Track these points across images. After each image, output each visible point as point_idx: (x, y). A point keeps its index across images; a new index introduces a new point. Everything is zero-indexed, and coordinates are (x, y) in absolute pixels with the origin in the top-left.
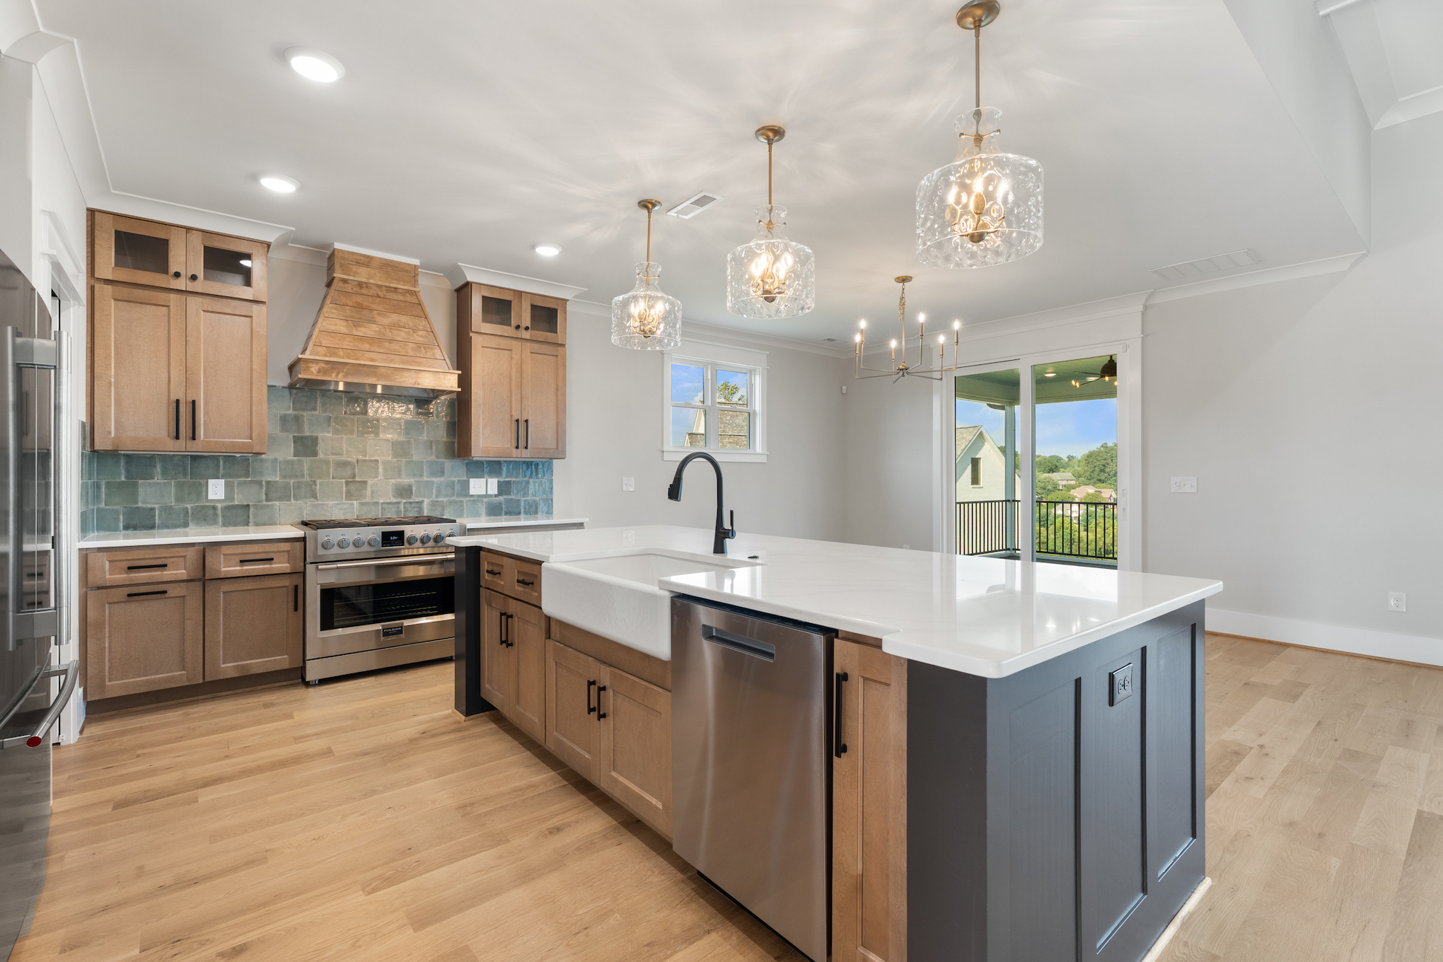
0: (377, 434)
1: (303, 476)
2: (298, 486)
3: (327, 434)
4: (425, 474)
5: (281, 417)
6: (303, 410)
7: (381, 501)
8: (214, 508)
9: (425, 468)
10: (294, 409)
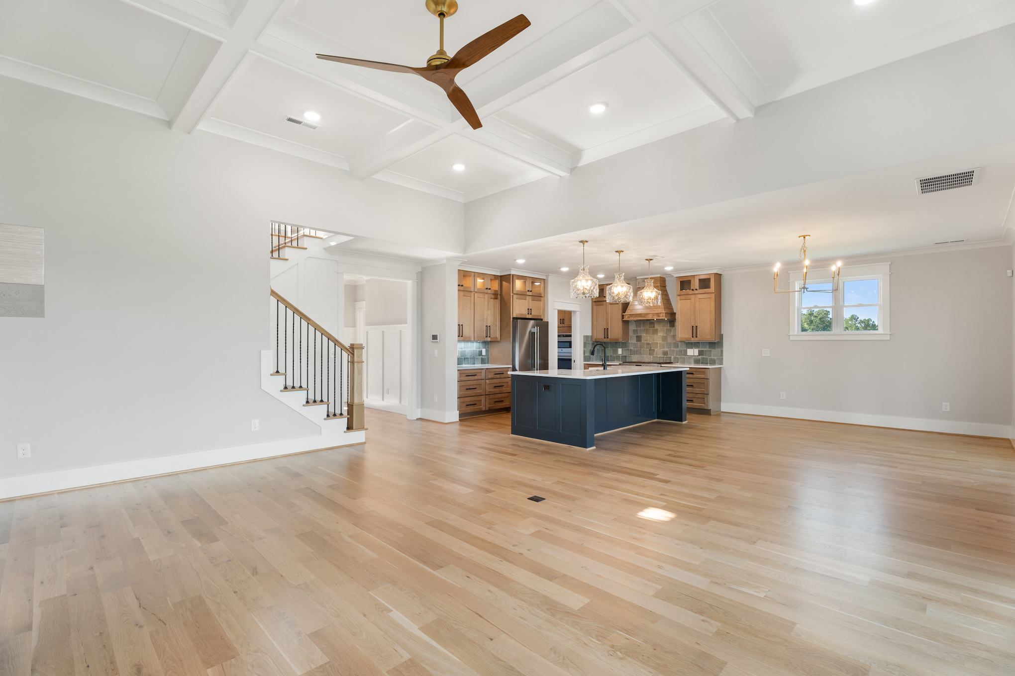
0: (657, 334)
1: (638, 348)
2: (637, 351)
3: (644, 335)
4: (671, 347)
5: (633, 331)
6: (638, 329)
7: (659, 356)
8: (620, 356)
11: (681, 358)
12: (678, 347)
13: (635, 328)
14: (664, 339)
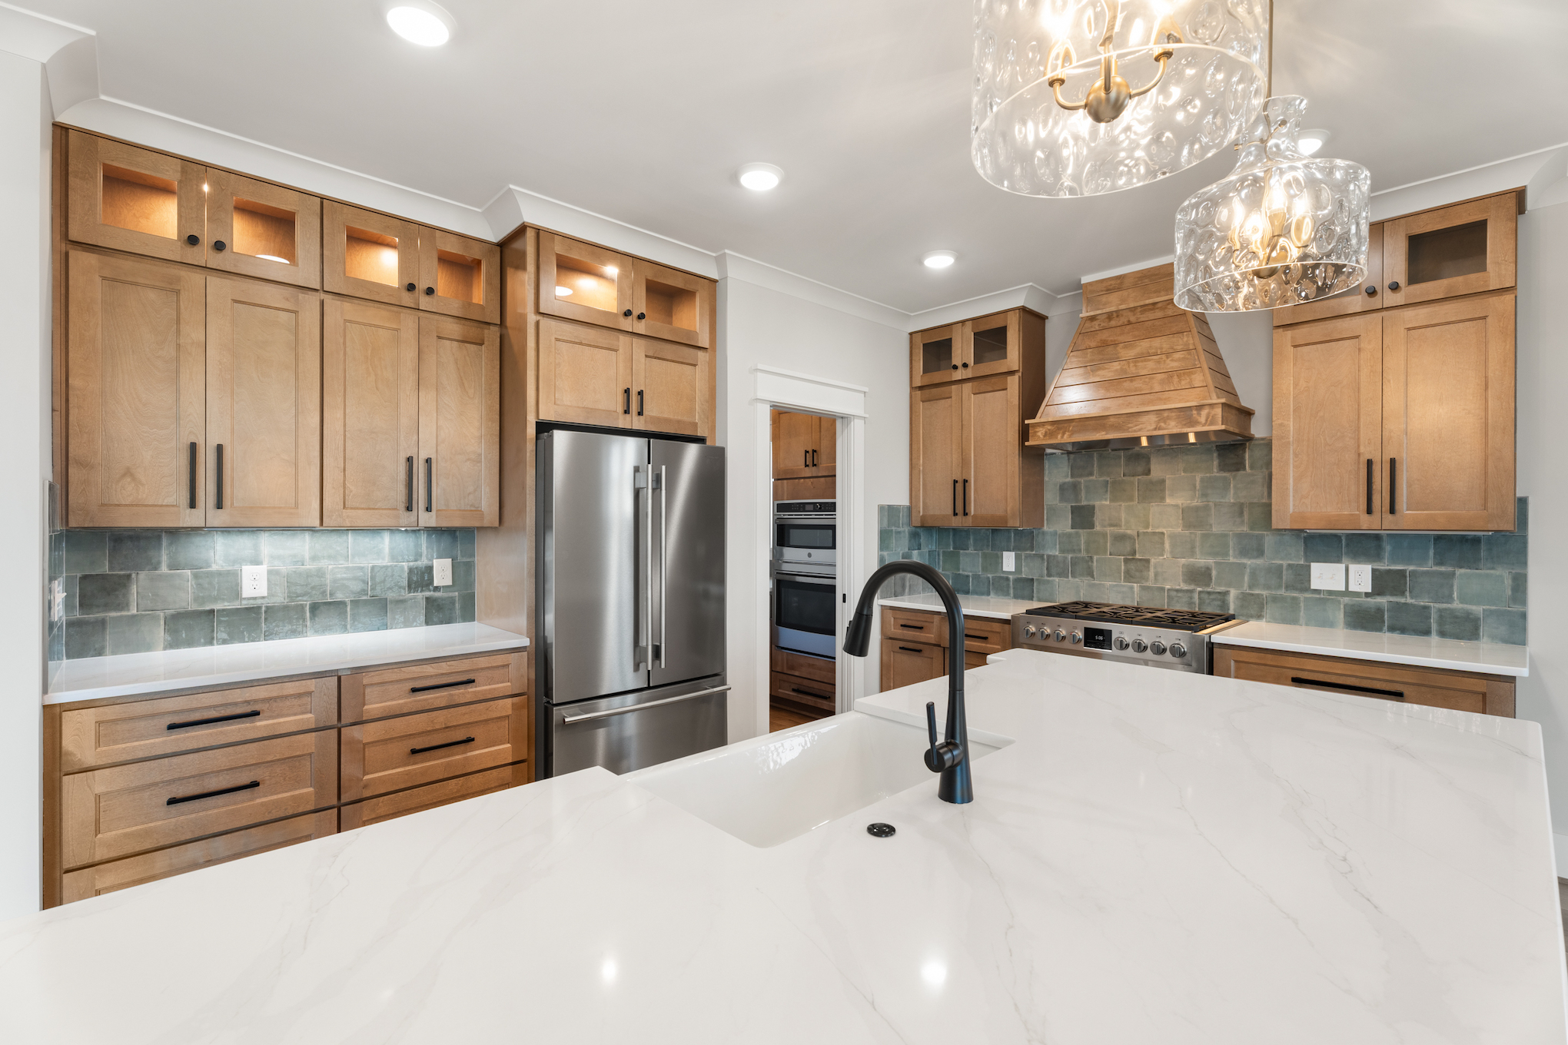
0: (1163, 499)
1: (1080, 551)
2: (1074, 562)
3: (1104, 502)
4: (1231, 552)
5: (1060, 486)
6: (1081, 476)
7: (1168, 587)
8: (1007, 579)
9: (1231, 544)
10: (1072, 476)
11: (1275, 599)
12: (1260, 552)
13: (1069, 479)
14: (1194, 518)
